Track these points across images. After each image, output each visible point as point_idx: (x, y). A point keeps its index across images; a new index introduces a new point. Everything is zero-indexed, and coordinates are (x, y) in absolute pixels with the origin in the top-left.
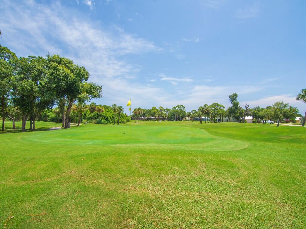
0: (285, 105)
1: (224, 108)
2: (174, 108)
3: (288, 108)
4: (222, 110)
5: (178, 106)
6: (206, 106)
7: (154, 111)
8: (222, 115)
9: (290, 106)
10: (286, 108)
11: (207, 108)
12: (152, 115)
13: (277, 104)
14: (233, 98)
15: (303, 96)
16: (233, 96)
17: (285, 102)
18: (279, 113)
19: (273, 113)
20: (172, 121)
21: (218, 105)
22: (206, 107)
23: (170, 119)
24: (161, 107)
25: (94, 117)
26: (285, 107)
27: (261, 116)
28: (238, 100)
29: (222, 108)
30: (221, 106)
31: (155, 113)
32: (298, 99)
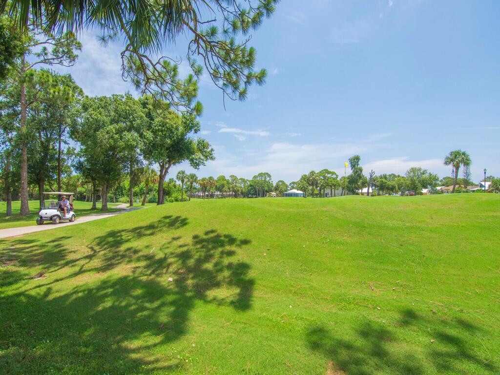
0: (424, 171)
1: (337, 176)
2: (255, 177)
3: (426, 176)
4: (334, 179)
5: (261, 175)
6: (312, 173)
7: (222, 182)
8: (334, 186)
9: (430, 173)
10: (424, 176)
11: (315, 177)
12: (218, 189)
13: (413, 170)
14: (355, 162)
15: (452, 160)
16: (355, 160)
17: (423, 168)
18: (417, 182)
19: (408, 182)
20: (250, 197)
21: (329, 173)
22: (313, 175)
23: (246, 195)
24: (233, 176)
25: (141, 192)
26: (424, 174)
27: (390, 186)
28: (361, 164)
29: (334, 176)
30: (333, 173)
31: (223, 186)
32: (446, 163)
